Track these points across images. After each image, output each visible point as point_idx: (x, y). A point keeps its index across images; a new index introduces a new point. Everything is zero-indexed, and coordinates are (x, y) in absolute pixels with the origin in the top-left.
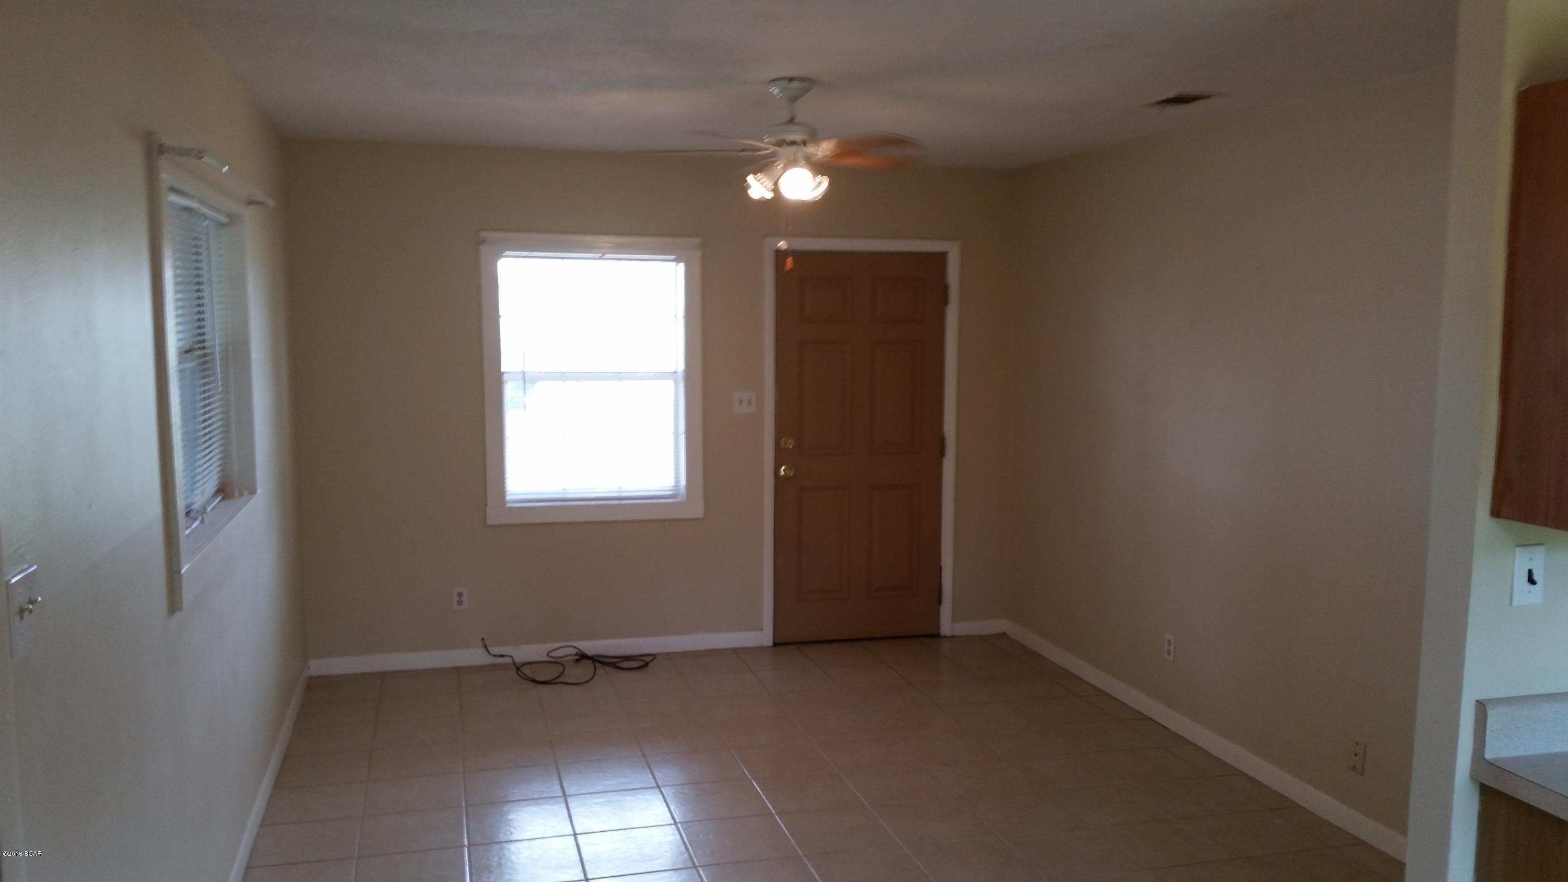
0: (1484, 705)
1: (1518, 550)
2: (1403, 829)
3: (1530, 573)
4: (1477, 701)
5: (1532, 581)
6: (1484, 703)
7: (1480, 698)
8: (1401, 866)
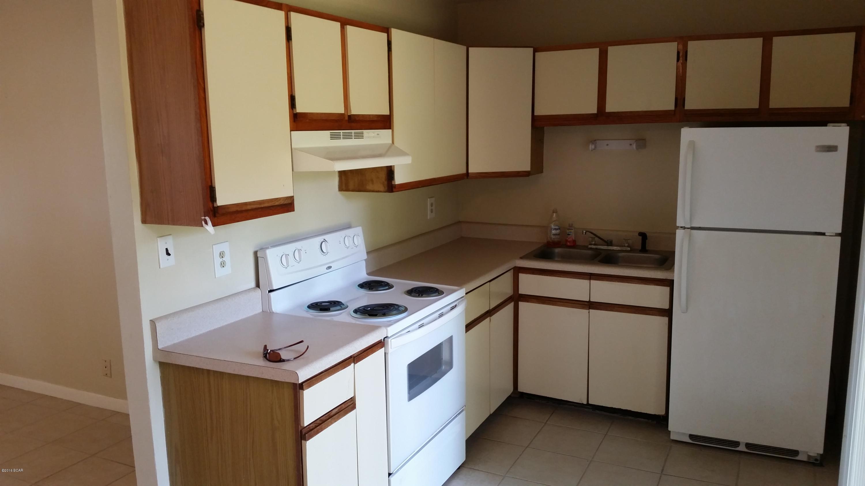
0: (154, 322)
1: (159, 239)
2: (125, 397)
3: (167, 250)
4: (150, 320)
5: (168, 254)
6: (153, 321)
7: (151, 319)
8: (127, 416)
